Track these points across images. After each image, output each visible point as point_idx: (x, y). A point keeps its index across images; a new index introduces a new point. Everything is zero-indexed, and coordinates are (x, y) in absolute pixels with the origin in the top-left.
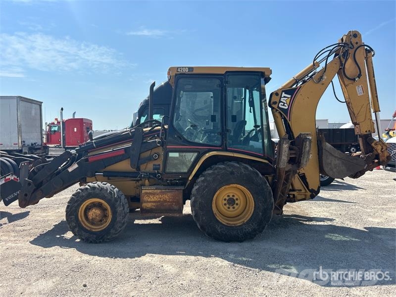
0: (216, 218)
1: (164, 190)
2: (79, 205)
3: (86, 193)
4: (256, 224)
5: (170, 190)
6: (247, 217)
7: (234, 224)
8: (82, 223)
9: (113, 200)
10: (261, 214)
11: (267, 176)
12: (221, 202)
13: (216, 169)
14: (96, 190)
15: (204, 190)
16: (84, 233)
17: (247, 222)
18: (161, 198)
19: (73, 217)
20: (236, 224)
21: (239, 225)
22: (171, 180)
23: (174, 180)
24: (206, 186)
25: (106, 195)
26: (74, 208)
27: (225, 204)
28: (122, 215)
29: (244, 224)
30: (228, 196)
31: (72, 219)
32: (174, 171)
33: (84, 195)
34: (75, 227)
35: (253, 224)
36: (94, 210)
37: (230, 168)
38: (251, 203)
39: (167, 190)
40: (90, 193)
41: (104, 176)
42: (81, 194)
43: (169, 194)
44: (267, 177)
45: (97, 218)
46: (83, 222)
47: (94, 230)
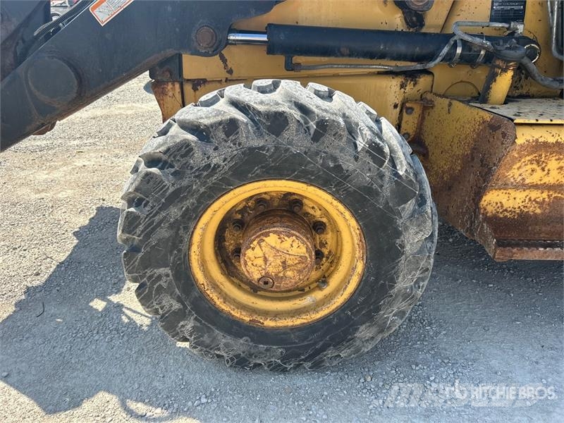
2: (193, 215)
3: (229, 149)
8: (213, 295)
9: (387, 190)
14: (290, 133)
16: (223, 339)
19: (162, 271)
25: (349, 165)
26: (164, 233)
28: (422, 264)
31: (162, 283)
33: (216, 160)
34: (181, 315)
36: (272, 239)
40: (251, 149)
41: (271, 48)
42: (197, 159)
45: (289, 273)
46: (215, 286)
47: (269, 323)
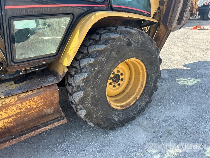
0: (111, 107)
1: (23, 95)
4: (148, 97)
6: (139, 92)
7: (128, 104)
10: (153, 85)
13: (107, 42)
15: (96, 77)
17: (140, 97)
18: (20, 109)
20: (130, 103)
21: (132, 103)
22: (25, 70)
24: (99, 71)
29: (137, 101)
32: (32, 55)
35: (146, 98)
37: (125, 37)
39: (31, 93)
43: (36, 98)
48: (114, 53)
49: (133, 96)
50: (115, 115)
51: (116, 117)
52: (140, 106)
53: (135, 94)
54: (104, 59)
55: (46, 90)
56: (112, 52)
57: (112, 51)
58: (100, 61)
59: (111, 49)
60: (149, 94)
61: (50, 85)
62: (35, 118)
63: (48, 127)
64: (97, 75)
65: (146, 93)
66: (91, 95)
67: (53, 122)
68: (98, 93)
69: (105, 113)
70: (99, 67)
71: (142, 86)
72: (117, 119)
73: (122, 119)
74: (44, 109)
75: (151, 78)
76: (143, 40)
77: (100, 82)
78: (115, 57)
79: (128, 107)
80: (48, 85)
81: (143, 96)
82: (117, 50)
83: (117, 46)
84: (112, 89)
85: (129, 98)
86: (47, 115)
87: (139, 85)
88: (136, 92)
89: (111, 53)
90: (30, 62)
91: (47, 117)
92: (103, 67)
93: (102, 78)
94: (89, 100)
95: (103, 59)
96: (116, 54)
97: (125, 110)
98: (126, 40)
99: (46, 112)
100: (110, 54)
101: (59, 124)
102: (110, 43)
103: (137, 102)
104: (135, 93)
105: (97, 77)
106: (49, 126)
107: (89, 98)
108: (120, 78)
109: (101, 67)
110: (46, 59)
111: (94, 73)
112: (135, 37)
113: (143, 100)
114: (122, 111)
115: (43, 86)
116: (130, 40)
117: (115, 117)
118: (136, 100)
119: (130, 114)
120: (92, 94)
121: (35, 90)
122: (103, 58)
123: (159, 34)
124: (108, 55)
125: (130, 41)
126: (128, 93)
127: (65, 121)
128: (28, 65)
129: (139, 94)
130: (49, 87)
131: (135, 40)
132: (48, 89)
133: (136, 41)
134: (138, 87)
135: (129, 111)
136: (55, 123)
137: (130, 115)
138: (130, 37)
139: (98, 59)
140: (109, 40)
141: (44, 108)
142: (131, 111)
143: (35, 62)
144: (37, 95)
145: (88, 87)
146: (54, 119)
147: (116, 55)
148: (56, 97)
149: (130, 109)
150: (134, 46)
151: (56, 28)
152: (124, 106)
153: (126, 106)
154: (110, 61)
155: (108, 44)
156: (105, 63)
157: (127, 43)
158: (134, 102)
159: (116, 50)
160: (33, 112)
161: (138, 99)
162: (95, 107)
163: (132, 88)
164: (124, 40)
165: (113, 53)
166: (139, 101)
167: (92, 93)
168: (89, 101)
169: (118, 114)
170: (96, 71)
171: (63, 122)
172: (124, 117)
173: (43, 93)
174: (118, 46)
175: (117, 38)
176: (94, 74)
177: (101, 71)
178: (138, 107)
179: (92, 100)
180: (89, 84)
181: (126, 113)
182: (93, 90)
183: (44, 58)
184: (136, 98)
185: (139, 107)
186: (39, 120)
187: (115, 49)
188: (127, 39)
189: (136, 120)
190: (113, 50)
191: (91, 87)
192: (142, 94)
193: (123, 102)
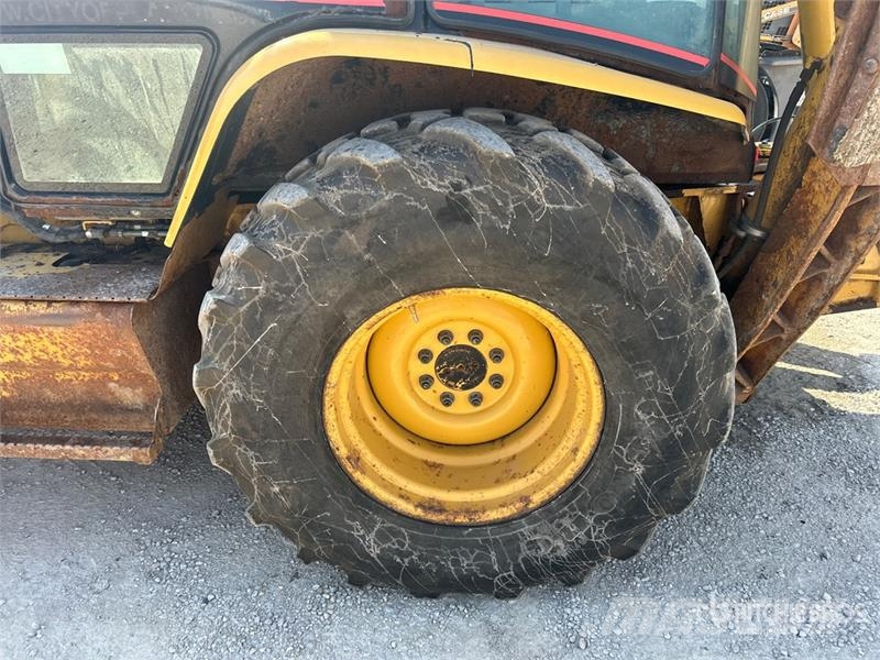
1: (17, 308)
4: (598, 520)
5: (57, 309)
6: (552, 476)
7: (468, 510)
10: (639, 469)
11: (698, 192)
12: (401, 370)
13: (335, 178)
15: (254, 325)
17: (544, 504)
18: (14, 351)
20: (484, 506)
21: (493, 515)
23: (117, 225)
27: (426, 381)
29: (525, 515)
30: (445, 336)
35: (580, 522)
37: (440, 171)
38: (581, 398)
39: (41, 308)
44: (695, 201)
48: (353, 240)
49: (519, 485)
50: (368, 527)
51: (371, 537)
52: (532, 545)
53: (535, 477)
54: (299, 253)
55: (92, 315)
56: (347, 232)
57: (344, 226)
58: (280, 260)
59: (342, 218)
60: (605, 509)
61: (110, 300)
62: (79, 402)
63: (82, 452)
64: (258, 316)
65: (584, 496)
66: (231, 393)
67: (113, 440)
68: (267, 398)
69: (304, 495)
70: (273, 283)
71: (575, 451)
72: (374, 552)
73: (406, 560)
74: (112, 385)
75: (629, 432)
76: (567, 207)
77: (271, 352)
78: (359, 257)
79: (461, 519)
80: (104, 298)
81: (565, 504)
82: (376, 231)
83: (374, 207)
84: (433, 408)
85: (498, 482)
86: (121, 409)
87: (564, 443)
88: (540, 469)
89: (340, 234)
90: (67, 199)
91: (121, 416)
92: (289, 291)
93: (285, 338)
94: (227, 412)
95: (295, 254)
96: (368, 245)
97: (435, 531)
98: (439, 186)
99: (117, 394)
100: (332, 240)
101: (122, 458)
102: (346, 187)
103: (523, 521)
104: (533, 472)
105: (260, 327)
106: (86, 447)
107: (225, 407)
108: (485, 371)
109: (278, 289)
110: (124, 199)
111: (248, 305)
112: (507, 181)
113: (559, 525)
114: (418, 529)
115: (86, 299)
116: (468, 191)
117: (363, 537)
118: (519, 505)
119: (461, 558)
120: (234, 391)
121: (58, 305)
122: (296, 250)
123: (810, 197)
124: (319, 239)
125: (463, 200)
126: (514, 457)
127: (144, 456)
128: (62, 207)
129: (547, 489)
130: (106, 308)
131: (504, 197)
132: (99, 315)
133: (506, 204)
134: (559, 450)
135: (457, 544)
136: (108, 448)
137: (456, 563)
138: (468, 179)
139: (274, 250)
140: (352, 170)
141: (111, 380)
142: (473, 546)
143: (85, 203)
144: (58, 323)
145: (223, 359)
146: (121, 434)
147: (367, 251)
148: (136, 352)
149: (469, 535)
150: (491, 229)
151: (149, 86)
152: (442, 511)
153: (457, 513)
154: (329, 274)
155: (335, 189)
156: (305, 275)
157: (444, 205)
158: (506, 512)
159: (367, 227)
160: (71, 380)
161: (531, 506)
162: (251, 453)
163: (538, 443)
164: (426, 184)
165: (352, 237)
166: (536, 520)
167: (234, 385)
168: (228, 416)
169: (390, 530)
170: (257, 298)
171: (138, 454)
172: (420, 557)
173: (81, 324)
174: (382, 211)
175: (380, 167)
176: (245, 307)
177: (278, 303)
178: (523, 546)
179: (236, 416)
180: (224, 346)
181: (438, 543)
182: (238, 375)
183: (119, 195)
184: (526, 499)
185: (525, 552)
186: (94, 416)
187: (361, 219)
188: (447, 182)
189: (512, 602)
190: (352, 224)
191: (232, 362)
192: (563, 491)
193: (457, 489)
